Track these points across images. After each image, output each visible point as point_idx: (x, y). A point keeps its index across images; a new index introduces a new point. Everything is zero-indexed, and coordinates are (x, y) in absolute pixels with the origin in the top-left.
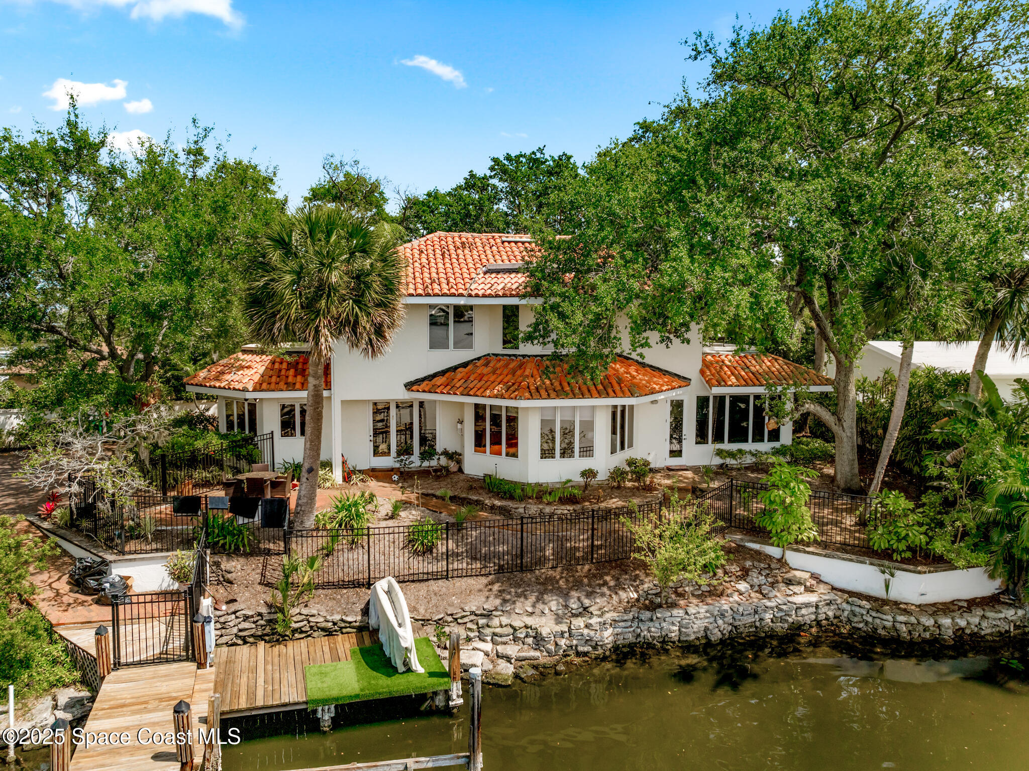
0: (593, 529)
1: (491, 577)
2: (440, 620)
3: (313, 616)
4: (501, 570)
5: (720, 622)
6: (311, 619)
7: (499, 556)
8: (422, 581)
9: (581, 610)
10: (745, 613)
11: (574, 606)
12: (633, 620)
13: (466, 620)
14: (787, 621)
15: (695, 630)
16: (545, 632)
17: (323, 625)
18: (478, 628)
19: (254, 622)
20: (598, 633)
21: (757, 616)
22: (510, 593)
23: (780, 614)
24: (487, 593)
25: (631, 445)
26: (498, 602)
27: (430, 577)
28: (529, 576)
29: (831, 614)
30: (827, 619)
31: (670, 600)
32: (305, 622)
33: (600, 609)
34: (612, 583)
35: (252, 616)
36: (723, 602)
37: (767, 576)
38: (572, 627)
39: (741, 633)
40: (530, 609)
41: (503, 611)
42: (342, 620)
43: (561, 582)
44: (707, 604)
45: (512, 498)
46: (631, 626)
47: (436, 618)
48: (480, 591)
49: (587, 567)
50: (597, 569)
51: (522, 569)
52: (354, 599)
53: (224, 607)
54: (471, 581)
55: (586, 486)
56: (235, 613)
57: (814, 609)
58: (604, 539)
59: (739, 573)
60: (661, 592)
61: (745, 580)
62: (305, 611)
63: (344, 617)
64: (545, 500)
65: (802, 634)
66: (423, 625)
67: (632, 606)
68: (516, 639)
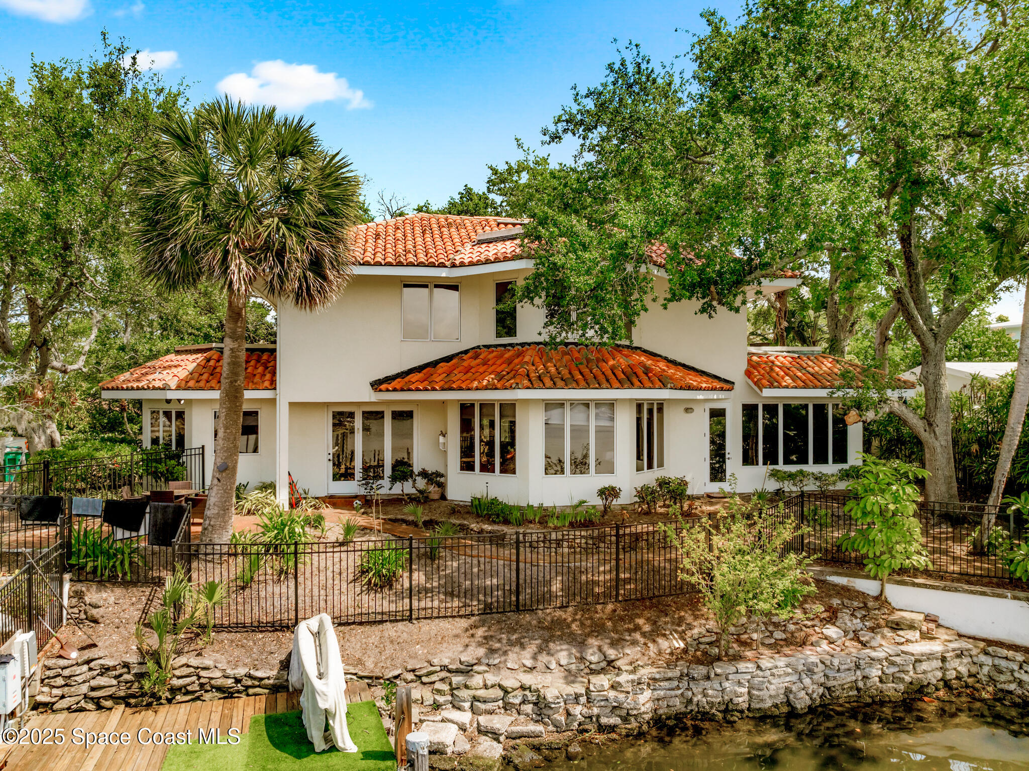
0: (617, 560)
1: (474, 618)
2: (396, 677)
3: (206, 669)
4: (487, 610)
5: (807, 681)
6: (203, 673)
7: (486, 591)
8: (375, 622)
9: (604, 664)
10: (843, 667)
11: (594, 659)
12: (680, 678)
13: (434, 678)
14: (902, 680)
15: (773, 693)
16: (550, 694)
17: (219, 682)
18: (452, 689)
19: (116, 677)
20: (631, 696)
21: (858, 673)
22: (500, 641)
23: (893, 670)
24: (467, 641)
25: (661, 465)
26: (481, 652)
27: (385, 617)
28: (528, 617)
29: (963, 670)
30: (958, 678)
31: (731, 652)
32: (194, 678)
33: (631, 664)
34: (647, 628)
35: (114, 668)
36: (808, 653)
37: (863, 618)
38: (592, 688)
39: (838, 698)
40: (529, 663)
41: (488, 665)
42: (250, 676)
43: (574, 626)
44: (786, 656)
45: (506, 522)
46: (678, 688)
47: (390, 675)
48: (457, 636)
49: (610, 607)
50: (625, 610)
51: (518, 608)
52: (273, 648)
53: (74, 655)
54: (444, 624)
55: (606, 510)
56: (88, 662)
57: (940, 664)
58: (633, 571)
59: (825, 615)
60: (718, 641)
61: (834, 624)
62: (194, 662)
63: (252, 672)
64: (551, 525)
65: (926, 699)
66: (369, 685)
67: (677, 659)
68: (507, 707)
